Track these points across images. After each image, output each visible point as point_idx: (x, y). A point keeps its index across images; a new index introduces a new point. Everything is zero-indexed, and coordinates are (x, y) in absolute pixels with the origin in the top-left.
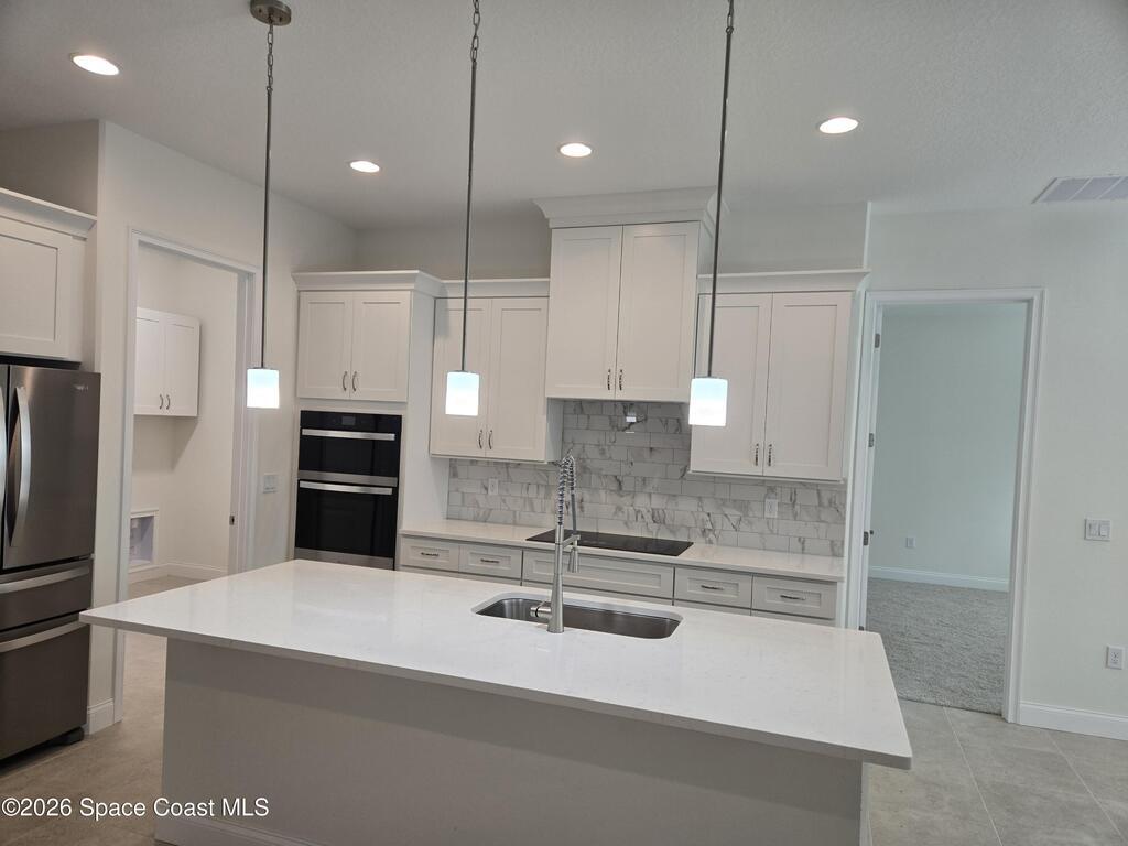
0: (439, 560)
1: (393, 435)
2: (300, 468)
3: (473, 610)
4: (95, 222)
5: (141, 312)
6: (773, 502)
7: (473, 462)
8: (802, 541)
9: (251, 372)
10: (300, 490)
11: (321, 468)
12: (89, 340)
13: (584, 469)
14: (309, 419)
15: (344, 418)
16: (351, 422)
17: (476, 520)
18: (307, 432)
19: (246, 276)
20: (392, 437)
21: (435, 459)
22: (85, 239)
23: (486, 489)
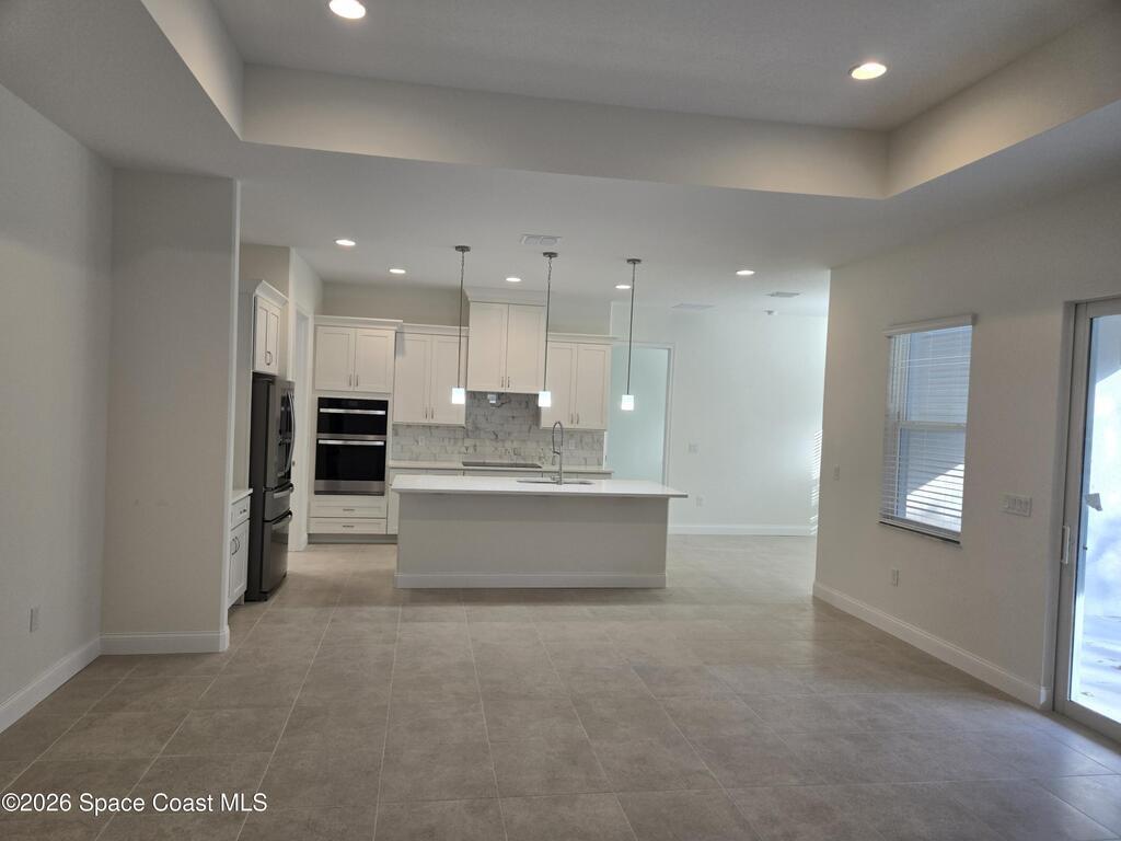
1: (384, 412)
2: (319, 432)
4: (287, 302)
6: (572, 441)
7: (409, 426)
8: (585, 459)
10: (319, 445)
12: (283, 365)
13: (477, 428)
15: (349, 402)
16: (355, 404)
17: (411, 460)
18: (323, 410)
22: (281, 310)
23: (418, 442)
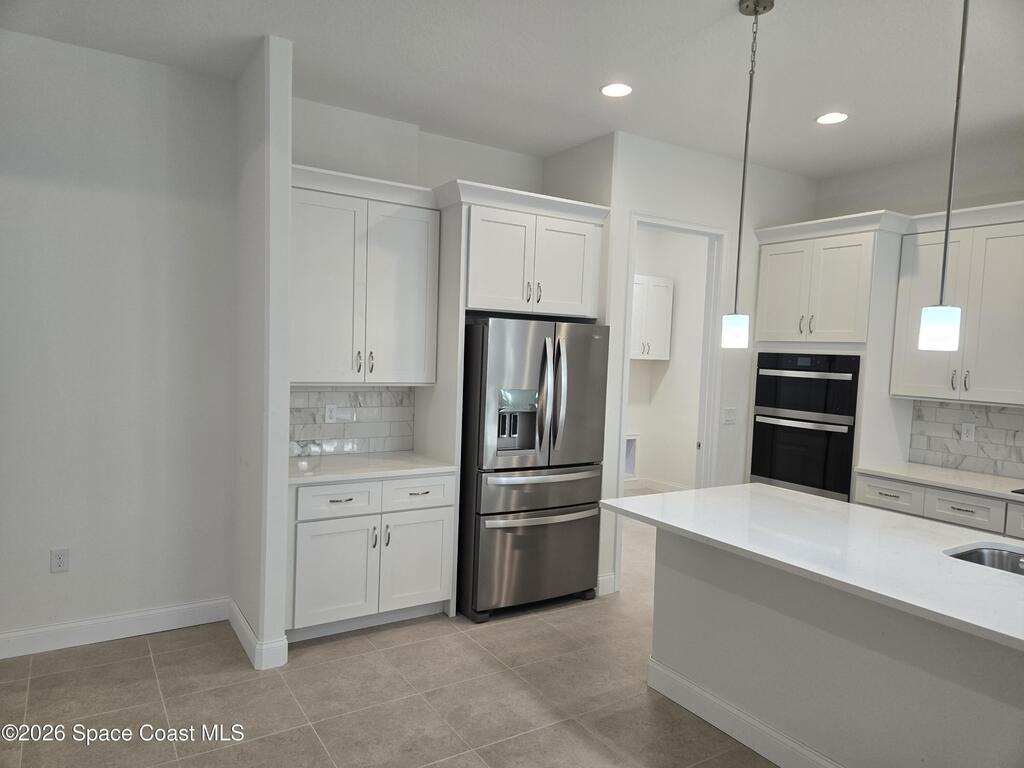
0: (899, 502)
1: (850, 375)
2: (758, 403)
3: (944, 552)
4: (609, 212)
5: (637, 278)
7: (943, 404)
9: (726, 318)
10: (757, 425)
11: (776, 405)
12: (603, 302)
14: (766, 360)
15: (800, 359)
16: (807, 362)
17: (945, 465)
18: (763, 372)
19: (715, 239)
20: (848, 376)
21: (897, 400)
22: (602, 226)
23: (959, 434)
